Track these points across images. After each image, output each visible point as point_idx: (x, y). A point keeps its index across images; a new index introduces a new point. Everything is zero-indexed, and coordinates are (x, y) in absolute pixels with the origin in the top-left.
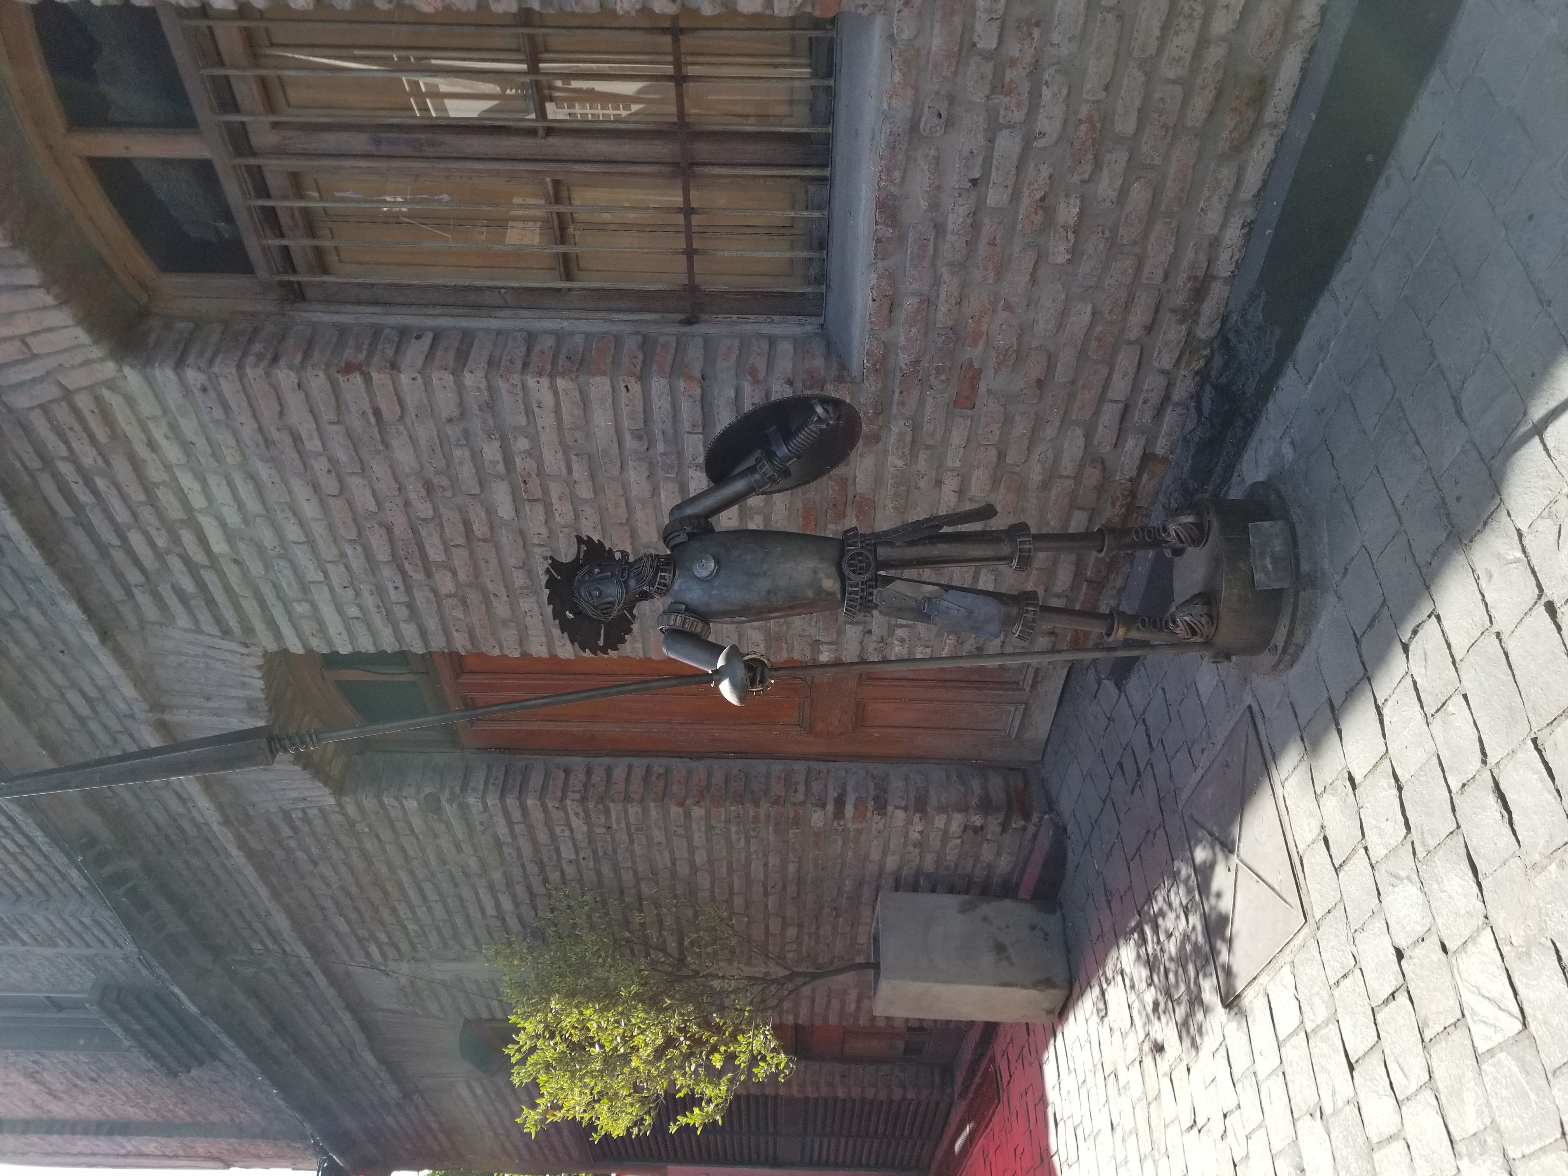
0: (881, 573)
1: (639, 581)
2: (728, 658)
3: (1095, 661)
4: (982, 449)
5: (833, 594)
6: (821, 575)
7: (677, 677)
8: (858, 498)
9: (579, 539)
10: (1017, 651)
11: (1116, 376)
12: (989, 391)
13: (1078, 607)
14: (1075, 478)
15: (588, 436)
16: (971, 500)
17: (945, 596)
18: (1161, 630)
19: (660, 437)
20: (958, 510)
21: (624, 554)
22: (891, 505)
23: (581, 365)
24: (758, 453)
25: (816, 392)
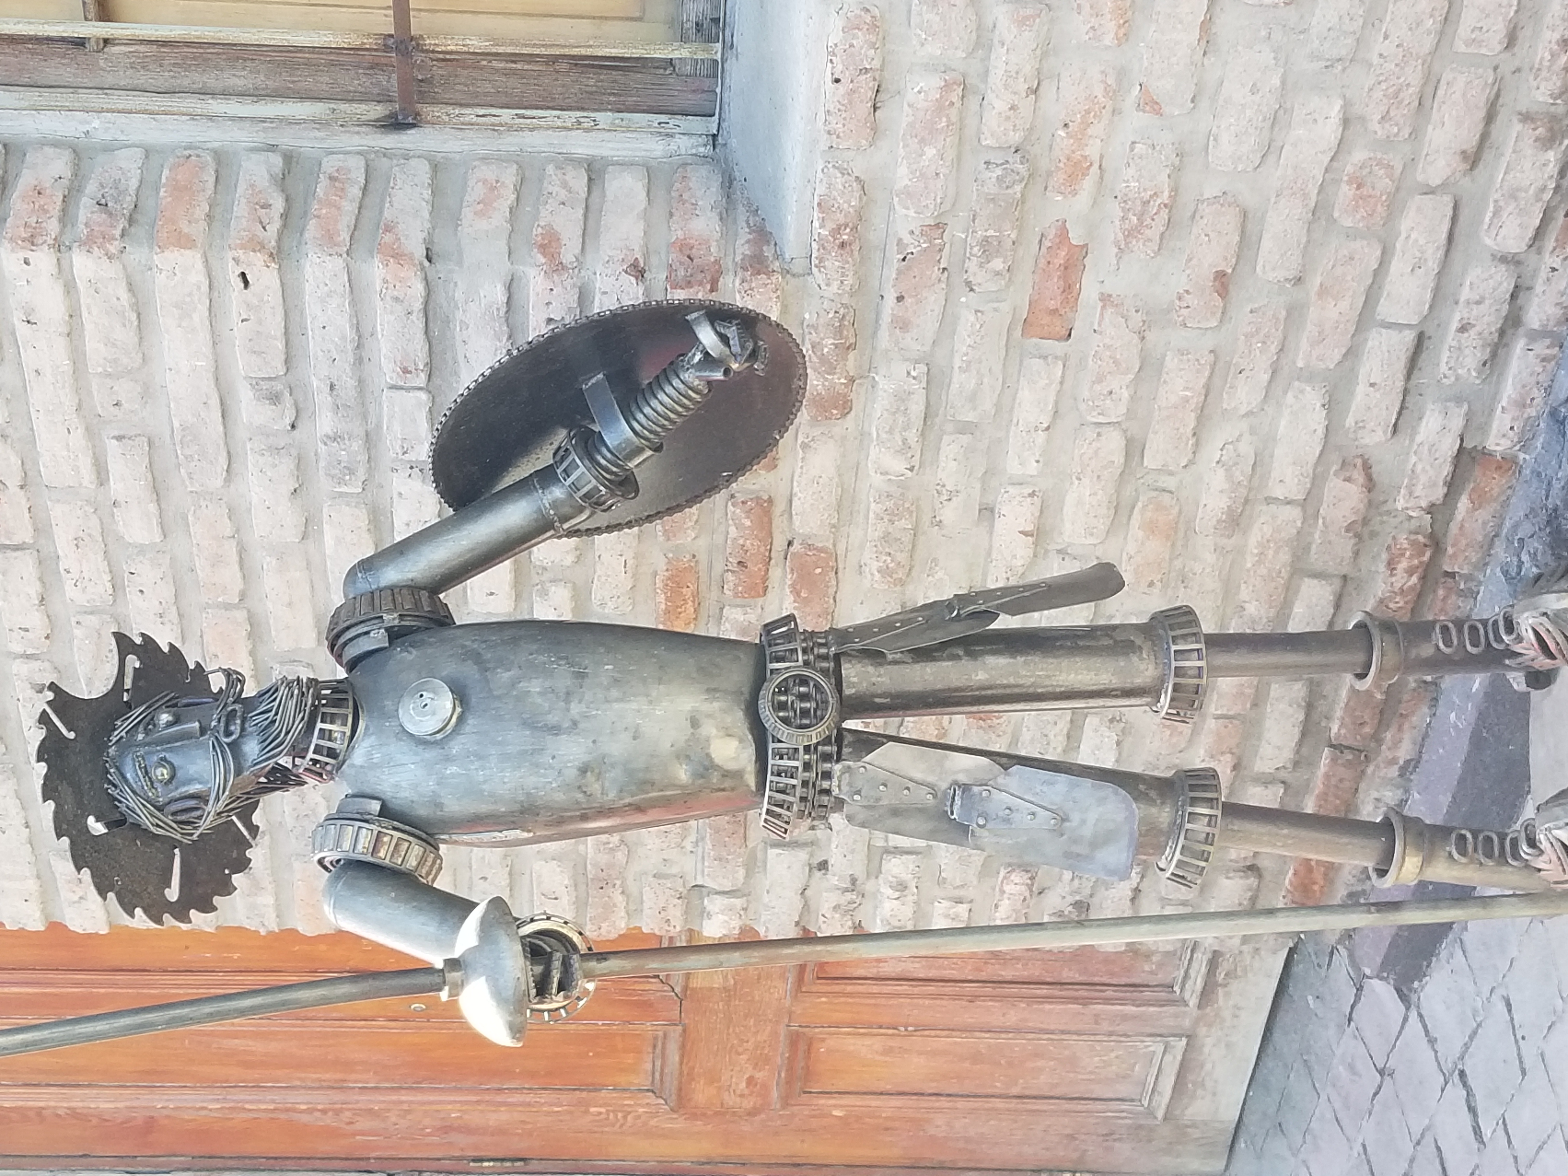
0: (851, 724)
1: (270, 742)
2: (486, 928)
3: (1348, 935)
4: (1090, 433)
5: (738, 775)
6: (709, 729)
7: (359, 976)
8: (796, 547)
9: (123, 643)
10: (1169, 910)
11: (1398, 266)
12: (1105, 299)
13: (1309, 807)
14: (1303, 504)
15: (147, 394)
16: (1062, 552)
17: (1001, 780)
18: (1502, 859)
19: (322, 399)
20: (1033, 578)
21: (233, 678)
22: (875, 565)
23: (131, 221)
24: (560, 436)
25: (700, 294)
